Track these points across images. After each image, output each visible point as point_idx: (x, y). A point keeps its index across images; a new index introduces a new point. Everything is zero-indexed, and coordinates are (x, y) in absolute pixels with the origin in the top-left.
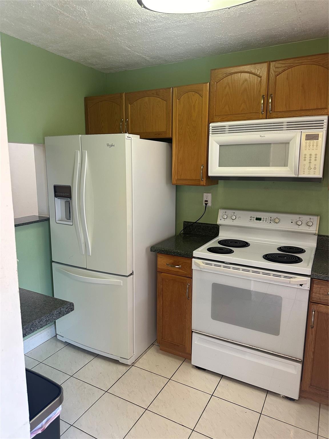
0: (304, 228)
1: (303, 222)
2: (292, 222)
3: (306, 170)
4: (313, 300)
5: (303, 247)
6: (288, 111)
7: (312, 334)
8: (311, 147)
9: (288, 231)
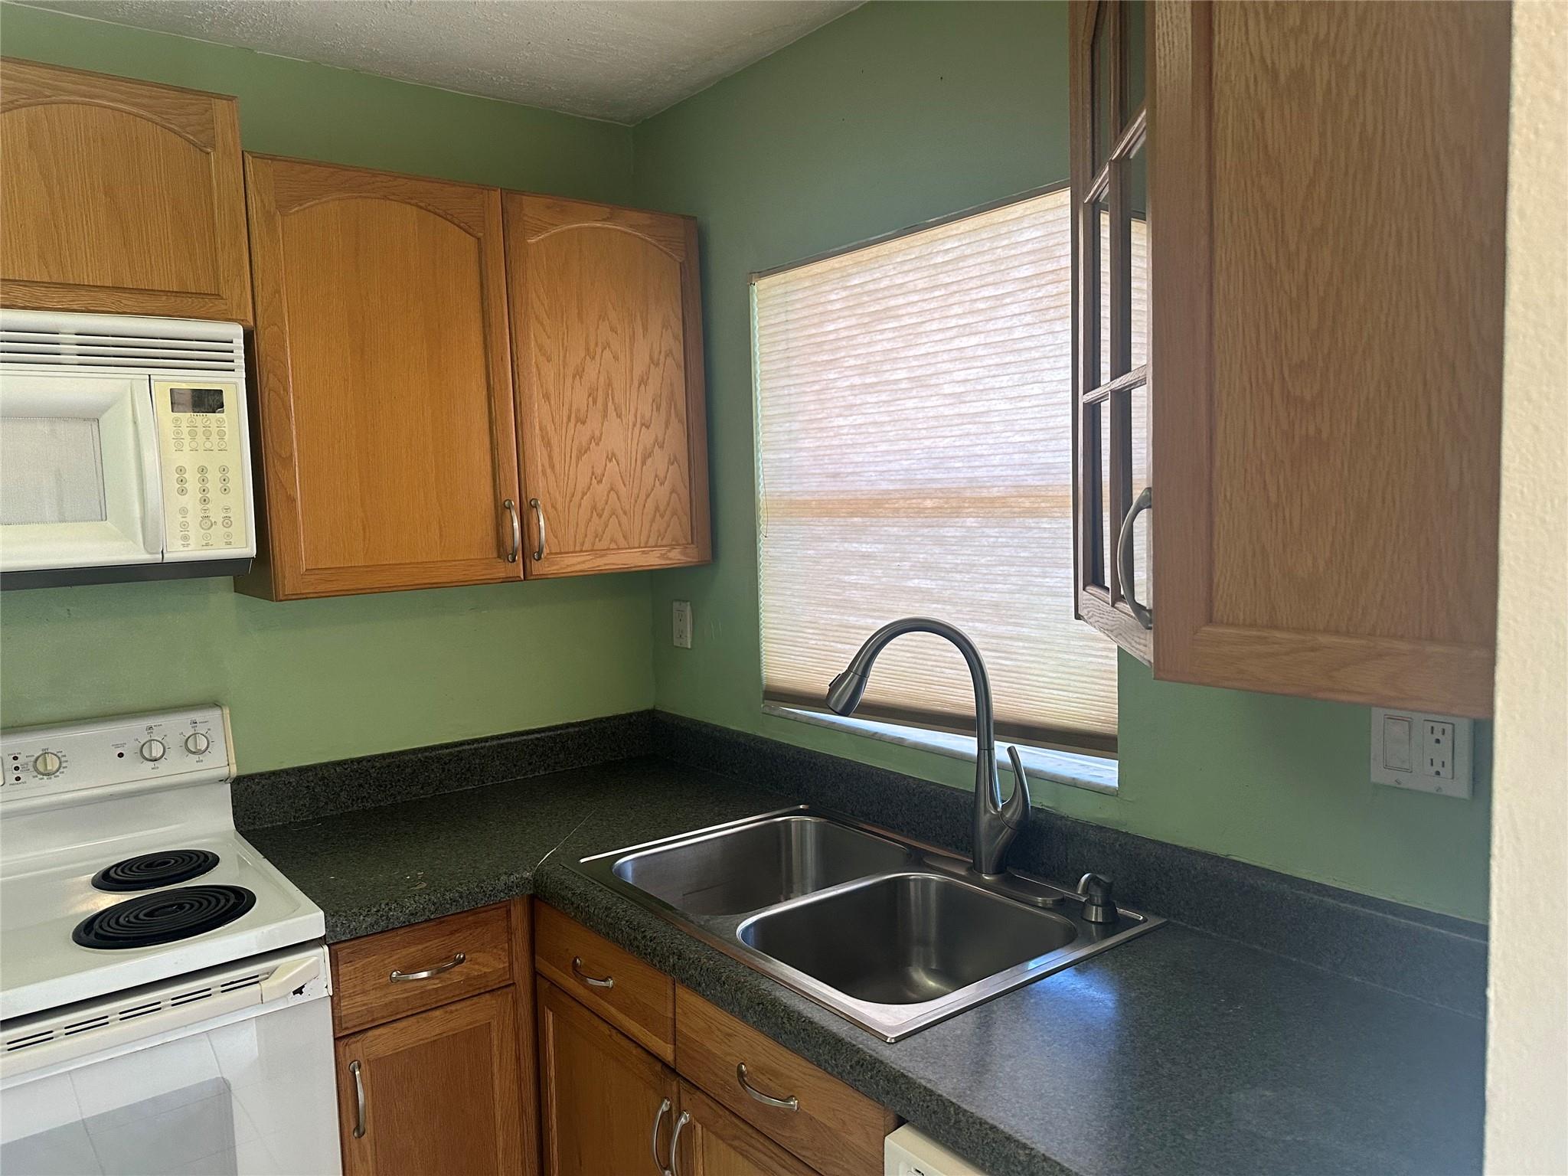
0: (178, 768)
1: (168, 741)
2: (121, 755)
3: (194, 532)
4: (346, 1028)
5: (192, 843)
6: (97, 287)
7: (363, 1159)
8: (201, 438)
9: (112, 797)
